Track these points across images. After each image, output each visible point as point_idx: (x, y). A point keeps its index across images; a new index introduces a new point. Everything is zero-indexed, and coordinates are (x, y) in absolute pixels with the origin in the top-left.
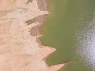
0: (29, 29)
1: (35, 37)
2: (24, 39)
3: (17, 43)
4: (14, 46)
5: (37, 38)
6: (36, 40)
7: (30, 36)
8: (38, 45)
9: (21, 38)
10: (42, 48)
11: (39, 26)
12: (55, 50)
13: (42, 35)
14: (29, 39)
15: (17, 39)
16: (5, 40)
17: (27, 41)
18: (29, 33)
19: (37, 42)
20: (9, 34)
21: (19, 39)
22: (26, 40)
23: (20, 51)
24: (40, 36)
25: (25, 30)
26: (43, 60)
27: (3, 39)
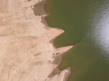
0: (32, 6)
1: (40, 17)
2: (27, 19)
3: (19, 24)
4: (16, 27)
5: (42, 18)
6: (41, 20)
7: (34, 15)
8: (44, 26)
9: (23, 18)
10: (48, 29)
11: (44, 3)
12: (64, 31)
13: (48, 15)
14: (32, 19)
15: (18, 19)
16: (4, 20)
17: (31, 22)
18: (32, 11)
19: (42, 23)
20: (7, 12)
21: (21, 18)
22: (29, 21)
23: (24, 33)
24: (45, 15)
25: (27, 8)
26: (50, 42)
27: (2, 19)
